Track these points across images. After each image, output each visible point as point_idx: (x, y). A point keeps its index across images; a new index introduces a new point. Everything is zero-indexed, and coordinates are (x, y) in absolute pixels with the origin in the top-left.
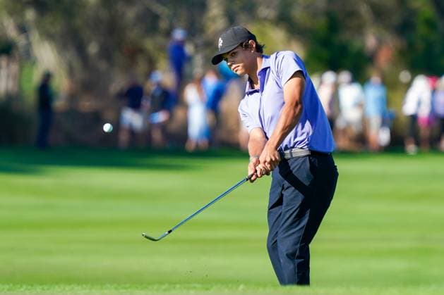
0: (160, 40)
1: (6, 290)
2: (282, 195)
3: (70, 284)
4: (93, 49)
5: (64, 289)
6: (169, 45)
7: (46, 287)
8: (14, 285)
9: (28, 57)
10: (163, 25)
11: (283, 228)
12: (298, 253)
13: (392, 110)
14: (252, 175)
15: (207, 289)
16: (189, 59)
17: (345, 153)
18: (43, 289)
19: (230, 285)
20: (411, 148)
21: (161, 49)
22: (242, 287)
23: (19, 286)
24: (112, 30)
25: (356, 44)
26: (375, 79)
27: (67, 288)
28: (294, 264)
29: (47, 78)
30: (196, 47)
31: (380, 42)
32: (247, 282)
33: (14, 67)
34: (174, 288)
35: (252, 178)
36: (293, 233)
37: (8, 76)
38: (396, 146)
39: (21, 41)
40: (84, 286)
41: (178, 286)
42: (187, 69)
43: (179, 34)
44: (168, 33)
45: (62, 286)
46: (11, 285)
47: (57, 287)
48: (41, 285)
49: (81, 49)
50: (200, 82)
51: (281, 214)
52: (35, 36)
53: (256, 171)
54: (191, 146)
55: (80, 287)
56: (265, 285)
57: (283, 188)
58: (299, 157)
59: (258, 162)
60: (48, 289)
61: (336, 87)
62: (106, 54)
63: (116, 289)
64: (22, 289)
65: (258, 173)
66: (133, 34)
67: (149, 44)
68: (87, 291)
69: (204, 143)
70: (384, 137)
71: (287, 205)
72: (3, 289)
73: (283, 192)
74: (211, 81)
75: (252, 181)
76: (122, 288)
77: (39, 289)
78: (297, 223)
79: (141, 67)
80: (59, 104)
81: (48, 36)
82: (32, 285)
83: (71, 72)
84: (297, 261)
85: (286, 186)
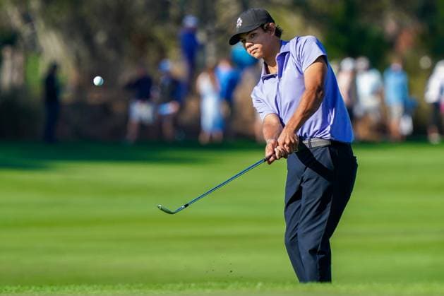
0: (171, 27)
1: (13, 292)
2: (300, 188)
3: (80, 285)
4: (101, 38)
5: (74, 290)
6: (181, 32)
7: (55, 288)
8: (22, 286)
9: (33, 48)
10: (174, 12)
11: (303, 223)
12: (319, 249)
13: (415, 96)
14: (270, 157)
15: (223, 288)
16: (202, 47)
17: (365, 144)
18: (53, 290)
19: (247, 283)
20: (434, 137)
21: (172, 37)
22: (260, 284)
23: (27, 287)
24: (120, 18)
25: (375, 29)
26: (396, 65)
27: (78, 288)
29: (54, 69)
30: (209, 34)
31: (401, 27)
32: (265, 280)
33: (19, 59)
34: (190, 286)
35: (271, 159)
36: (315, 228)
37: (13, 68)
38: (418, 135)
39: (26, 31)
40: (95, 286)
41: (193, 285)
42: (199, 57)
43: (190, 22)
44: (179, 21)
45: (72, 287)
46: (19, 286)
47: (67, 288)
48: (51, 285)
49: (88, 39)
50: (213, 70)
51: (300, 207)
52: (40, 25)
53: (274, 153)
54: (204, 138)
55: (91, 288)
56: (284, 283)
57: (302, 181)
58: (318, 148)
59: (276, 144)
60: (58, 290)
61: (354, 74)
62: (114, 43)
63: (129, 288)
64: (31, 291)
65: (277, 154)
66: (143, 22)
67: (160, 32)
68: (98, 291)
69: (218, 134)
70: (406, 126)
71: (307, 199)
72: (11, 291)
73: (302, 185)
74: (225, 70)
75: (270, 163)
76: (135, 288)
77: (48, 290)
78: (318, 217)
79: (152, 56)
80: (67, 96)
81: (54, 25)
82: (41, 287)
83: (78, 62)
84: (319, 257)
85: (305, 179)
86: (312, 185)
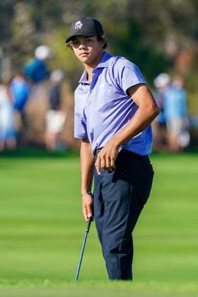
15: (13, 284)
22: (47, 281)
28: (117, 258)
31: (180, 48)
84: (120, 256)
85: (104, 184)
86: (111, 190)
